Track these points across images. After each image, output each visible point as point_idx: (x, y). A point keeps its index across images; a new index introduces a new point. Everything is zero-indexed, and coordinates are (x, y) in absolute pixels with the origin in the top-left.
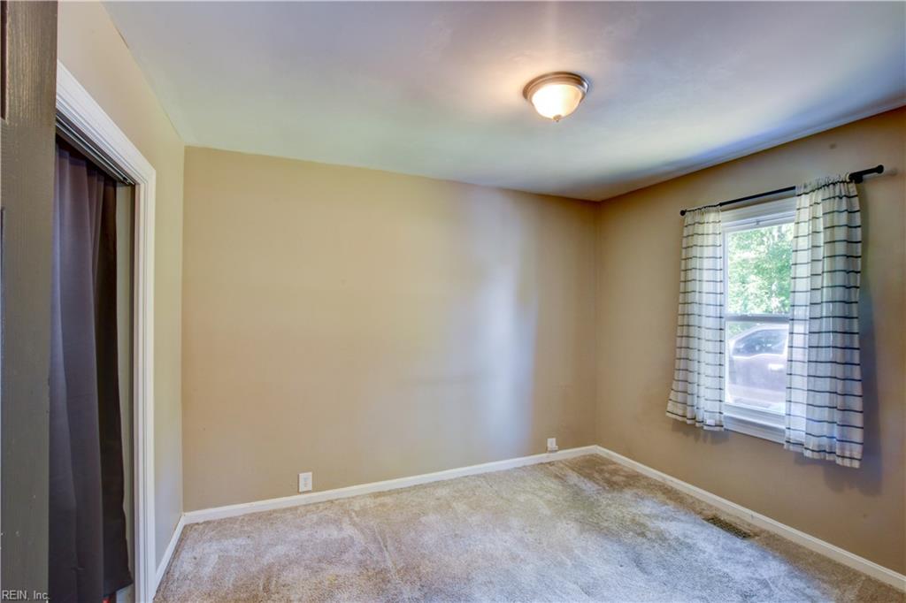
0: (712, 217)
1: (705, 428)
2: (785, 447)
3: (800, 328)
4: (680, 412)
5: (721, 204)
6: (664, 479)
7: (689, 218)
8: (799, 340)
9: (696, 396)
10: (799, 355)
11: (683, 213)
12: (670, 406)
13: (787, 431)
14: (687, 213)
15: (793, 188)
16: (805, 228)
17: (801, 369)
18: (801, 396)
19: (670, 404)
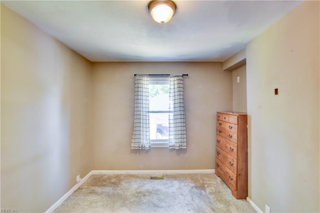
0: (145, 78)
1: (146, 149)
2: (169, 148)
3: (172, 114)
4: (137, 146)
5: (149, 75)
6: (128, 172)
7: (137, 77)
8: (172, 118)
9: (142, 139)
10: (172, 121)
11: (135, 75)
12: (132, 145)
13: (169, 144)
14: (137, 76)
15: (170, 75)
16: (172, 87)
17: (172, 125)
18: (172, 133)
19: (132, 144)
